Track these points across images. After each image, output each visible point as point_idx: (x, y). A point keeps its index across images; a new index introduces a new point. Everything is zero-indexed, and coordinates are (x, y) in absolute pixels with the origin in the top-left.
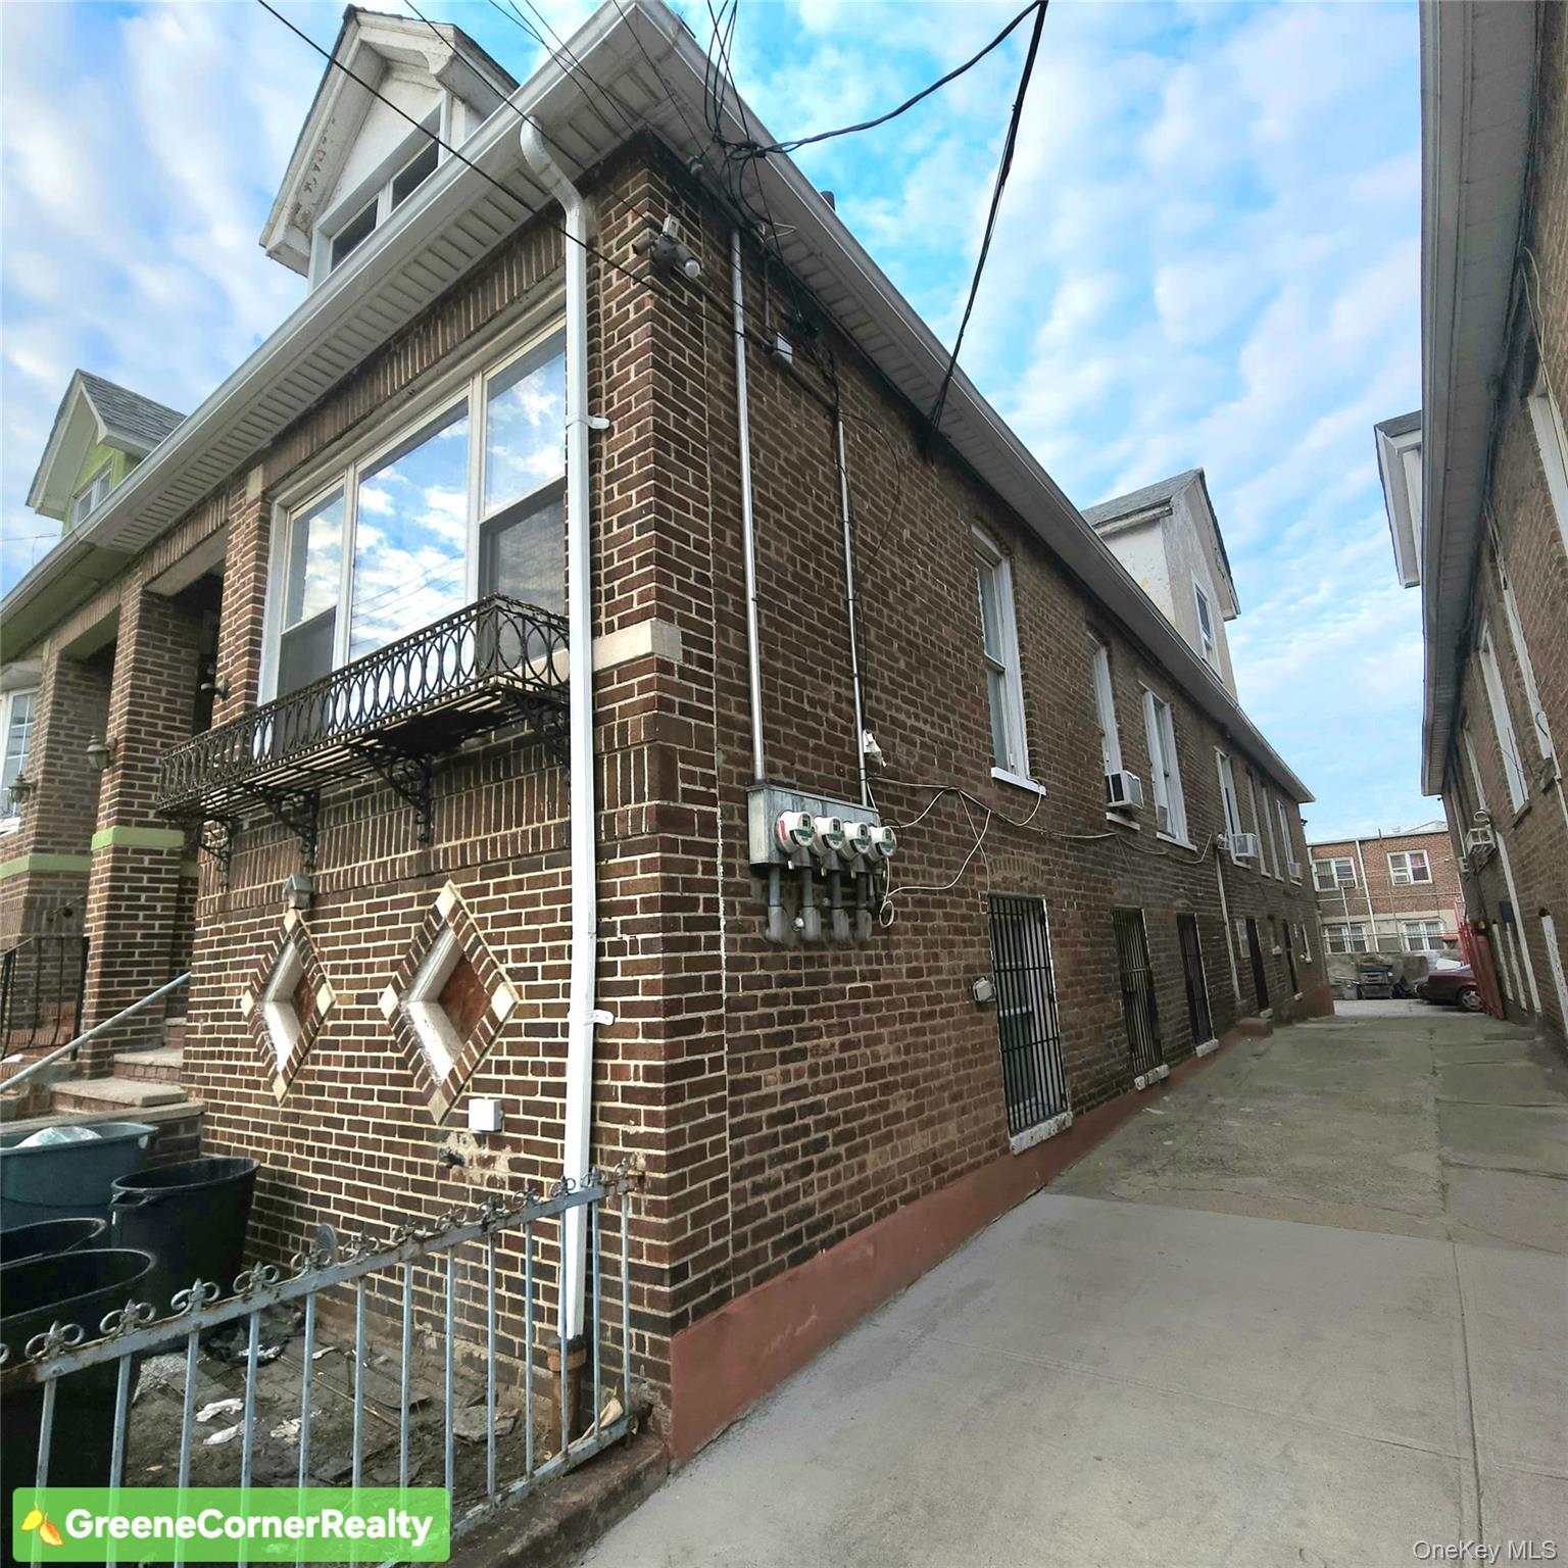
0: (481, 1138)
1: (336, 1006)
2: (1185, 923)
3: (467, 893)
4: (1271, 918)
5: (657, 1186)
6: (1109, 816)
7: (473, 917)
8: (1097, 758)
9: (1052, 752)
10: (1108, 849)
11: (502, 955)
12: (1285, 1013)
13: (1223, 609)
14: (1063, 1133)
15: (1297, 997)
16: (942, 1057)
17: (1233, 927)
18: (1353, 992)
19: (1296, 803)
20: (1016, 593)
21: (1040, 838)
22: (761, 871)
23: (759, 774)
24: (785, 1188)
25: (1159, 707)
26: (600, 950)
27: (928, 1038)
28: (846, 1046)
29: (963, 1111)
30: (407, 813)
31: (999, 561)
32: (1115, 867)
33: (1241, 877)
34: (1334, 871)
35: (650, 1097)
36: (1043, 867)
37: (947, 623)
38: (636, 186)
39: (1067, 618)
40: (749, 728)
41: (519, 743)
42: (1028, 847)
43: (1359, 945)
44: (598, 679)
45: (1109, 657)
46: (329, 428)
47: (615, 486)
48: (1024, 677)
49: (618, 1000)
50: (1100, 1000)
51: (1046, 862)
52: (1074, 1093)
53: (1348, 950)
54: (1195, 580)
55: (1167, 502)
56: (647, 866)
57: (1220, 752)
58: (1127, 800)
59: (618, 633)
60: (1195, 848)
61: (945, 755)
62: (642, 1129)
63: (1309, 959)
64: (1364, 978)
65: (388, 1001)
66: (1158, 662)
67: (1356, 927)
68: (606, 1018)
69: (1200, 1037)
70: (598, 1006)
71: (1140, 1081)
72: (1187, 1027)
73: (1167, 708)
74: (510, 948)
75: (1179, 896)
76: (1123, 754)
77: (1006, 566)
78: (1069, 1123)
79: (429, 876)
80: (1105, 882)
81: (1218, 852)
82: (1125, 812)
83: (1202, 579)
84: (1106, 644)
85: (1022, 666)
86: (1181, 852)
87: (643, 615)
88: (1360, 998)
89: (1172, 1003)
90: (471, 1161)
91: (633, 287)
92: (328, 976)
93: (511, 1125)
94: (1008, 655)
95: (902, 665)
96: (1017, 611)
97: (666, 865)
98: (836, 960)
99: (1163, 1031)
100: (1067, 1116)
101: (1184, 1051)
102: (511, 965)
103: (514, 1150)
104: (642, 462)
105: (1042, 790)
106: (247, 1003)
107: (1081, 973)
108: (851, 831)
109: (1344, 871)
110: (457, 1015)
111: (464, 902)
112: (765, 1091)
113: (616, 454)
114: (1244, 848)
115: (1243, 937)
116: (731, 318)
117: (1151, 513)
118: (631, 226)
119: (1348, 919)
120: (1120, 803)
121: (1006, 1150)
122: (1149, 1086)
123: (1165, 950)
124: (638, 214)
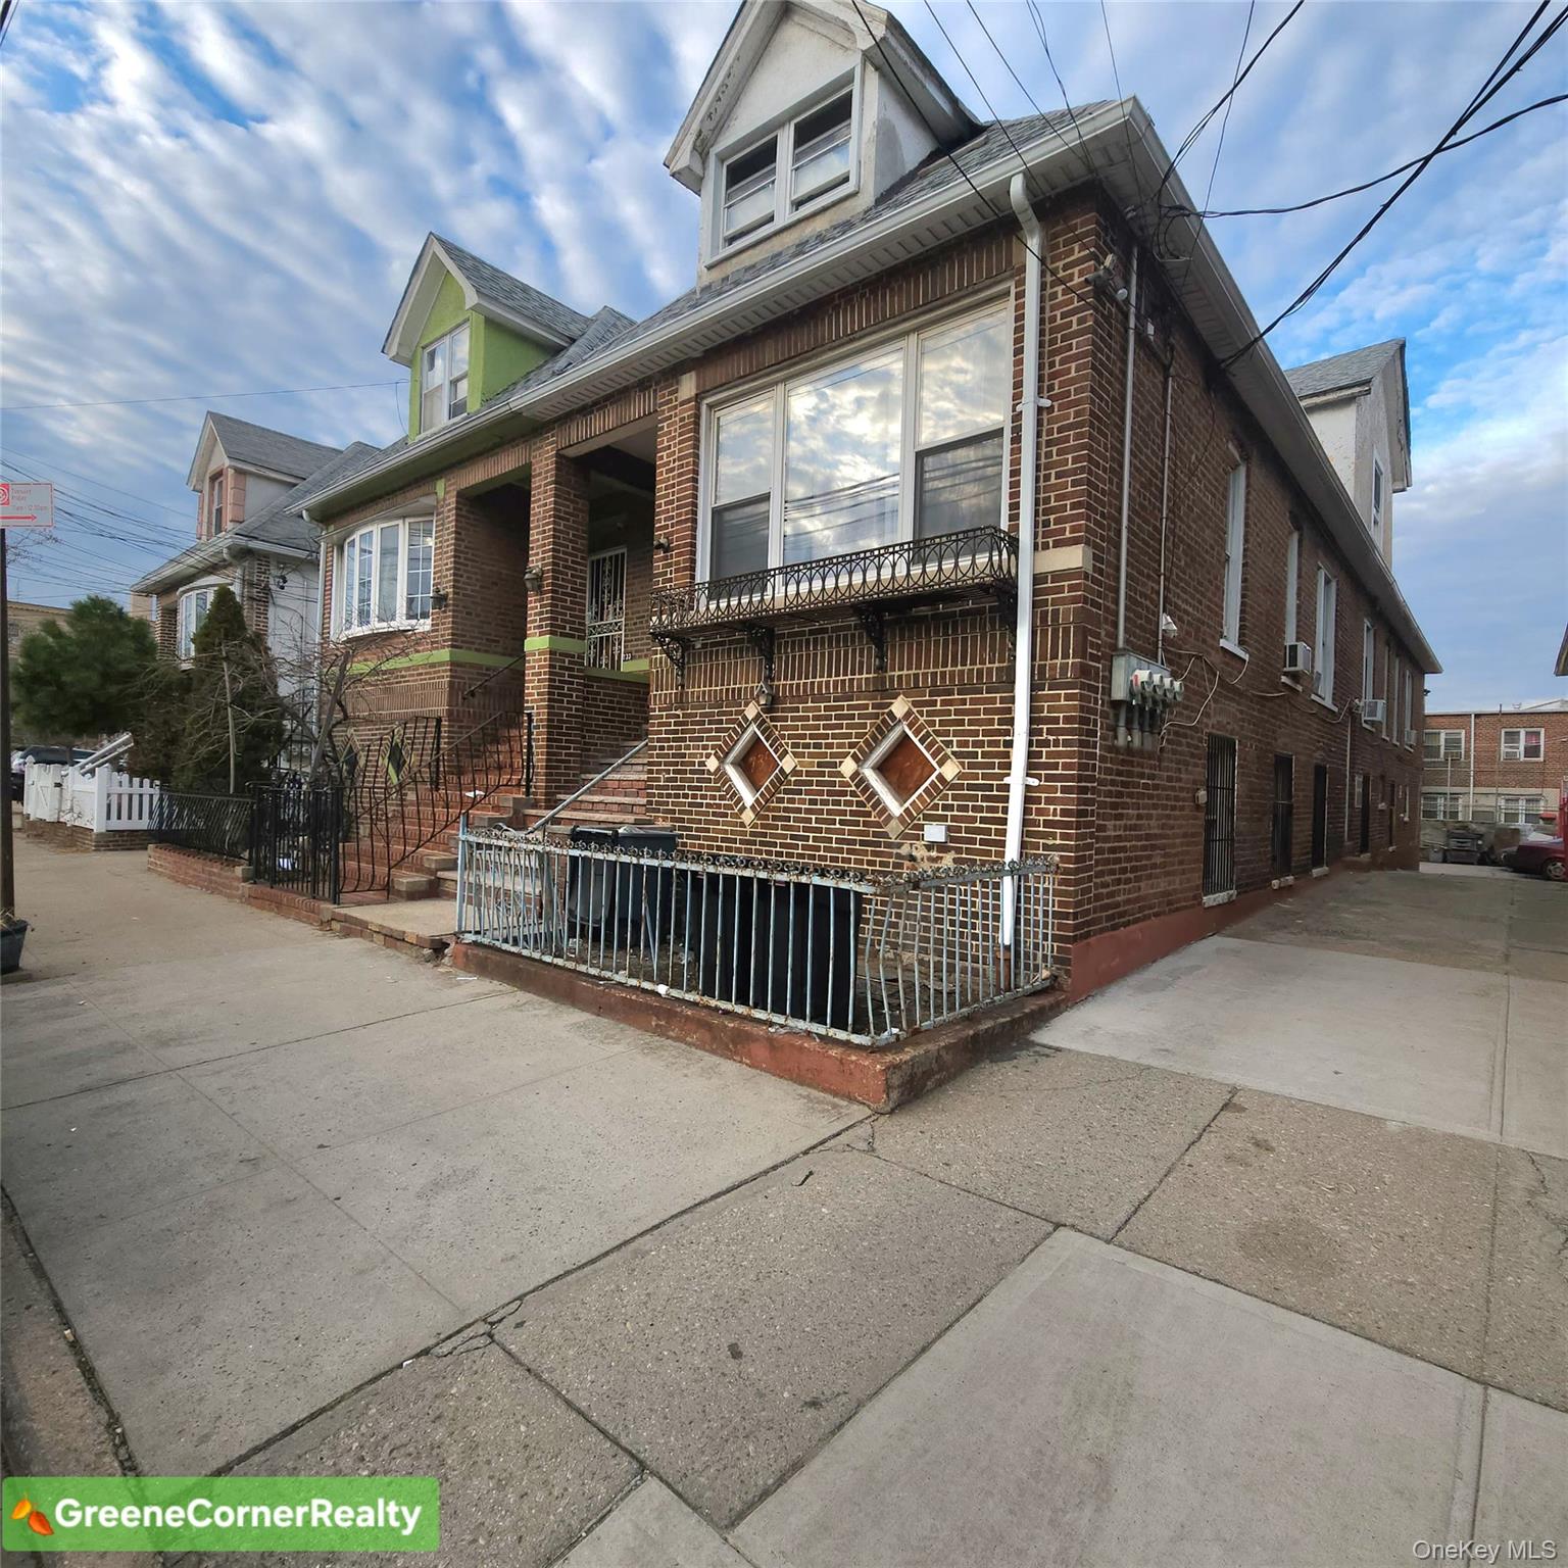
0: (930, 846)
1: (798, 768)
2: (1320, 772)
3: (915, 704)
4: (1383, 777)
5: (1066, 872)
6: (1284, 679)
7: (922, 720)
8: (1282, 631)
9: (1256, 626)
10: (1280, 706)
11: (949, 744)
12: (1380, 860)
13: (1394, 480)
14: (1230, 903)
15: (1391, 849)
16: (1175, 836)
17: (1352, 779)
18: (1440, 856)
19: (1423, 673)
20: (1248, 494)
21: (1241, 694)
22: (1116, 705)
23: (1121, 644)
24: (1111, 888)
25: (1328, 582)
26: (1030, 744)
27: (1172, 822)
28: (1139, 817)
29: (1184, 872)
30: (869, 649)
31: (1238, 465)
32: (1281, 720)
33: (1365, 737)
34: (1442, 742)
35: (1067, 825)
36: (1239, 716)
37: (1208, 527)
38: (1085, 223)
39: (1278, 508)
40: (1116, 614)
41: (964, 613)
42: (1232, 700)
43: (1454, 814)
44: (1038, 579)
45: (1300, 542)
46: (769, 354)
47: (1054, 449)
48: (1244, 565)
49: (1043, 772)
50: (1259, 820)
51: (1241, 712)
52: (1238, 879)
53: (1441, 817)
54: (1376, 456)
55: (1368, 382)
56: (1068, 697)
57: (1367, 623)
58: (1300, 667)
59: (1052, 551)
60: (1336, 709)
61: (1198, 630)
62: (1058, 842)
63: (1406, 819)
64: (1453, 843)
65: (848, 767)
66: (1334, 541)
67: (1455, 797)
68: (1034, 782)
69: (1317, 863)
70: (1028, 775)
71: (1275, 883)
72: (1307, 853)
73: (1334, 584)
74: (955, 739)
75: (1318, 749)
76: (1298, 626)
77: (1242, 470)
78: (1234, 898)
79: (884, 691)
80: (1274, 732)
81: (1353, 715)
82: (1295, 676)
83: (1381, 456)
84: (1298, 528)
85: (1245, 556)
86: (1324, 712)
87: (1075, 542)
88: (1445, 861)
89: (1302, 830)
90: (922, 859)
91: (1076, 304)
92: (789, 750)
93: (953, 840)
94: (1235, 548)
95: (1183, 563)
96: (1247, 509)
97: (1082, 698)
98: (1139, 765)
99: (1294, 852)
100: (1233, 892)
101: (1304, 871)
102: (955, 749)
103: (957, 853)
104: (1078, 437)
105: (1246, 657)
106: (712, 764)
107: (1251, 797)
108: (1156, 678)
109: (1453, 743)
110: (894, 778)
111: (915, 710)
112: (1108, 833)
113: (1056, 426)
114: (1373, 713)
115: (1358, 790)
116: (1126, 316)
117: (1349, 392)
118: (1076, 255)
119: (1448, 789)
120: (1292, 669)
121: (1200, 903)
122: (1280, 888)
123: (1303, 790)
124: (1084, 247)
